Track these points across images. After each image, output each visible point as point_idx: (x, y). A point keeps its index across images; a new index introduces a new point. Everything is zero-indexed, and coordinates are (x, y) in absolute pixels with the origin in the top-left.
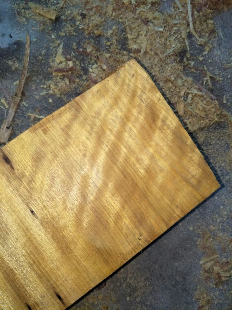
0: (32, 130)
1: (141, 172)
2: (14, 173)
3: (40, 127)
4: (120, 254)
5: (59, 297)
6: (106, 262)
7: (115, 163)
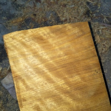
0: (21, 107)
1: (66, 57)
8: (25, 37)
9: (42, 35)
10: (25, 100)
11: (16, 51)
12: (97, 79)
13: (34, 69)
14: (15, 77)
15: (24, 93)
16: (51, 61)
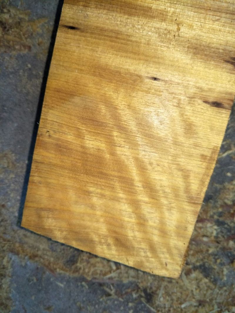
0: (216, 149)
1: (92, 188)
2: (201, 98)
3: (211, 157)
4: (53, 107)
5: (72, 28)
6: (58, 91)
7: (120, 177)
8: (144, 259)
9: (113, 247)
10: (203, 157)
11: (171, 244)
12: (55, 120)
13: (157, 200)
14: (197, 204)
15: (197, 170)
16: (121, 195)
